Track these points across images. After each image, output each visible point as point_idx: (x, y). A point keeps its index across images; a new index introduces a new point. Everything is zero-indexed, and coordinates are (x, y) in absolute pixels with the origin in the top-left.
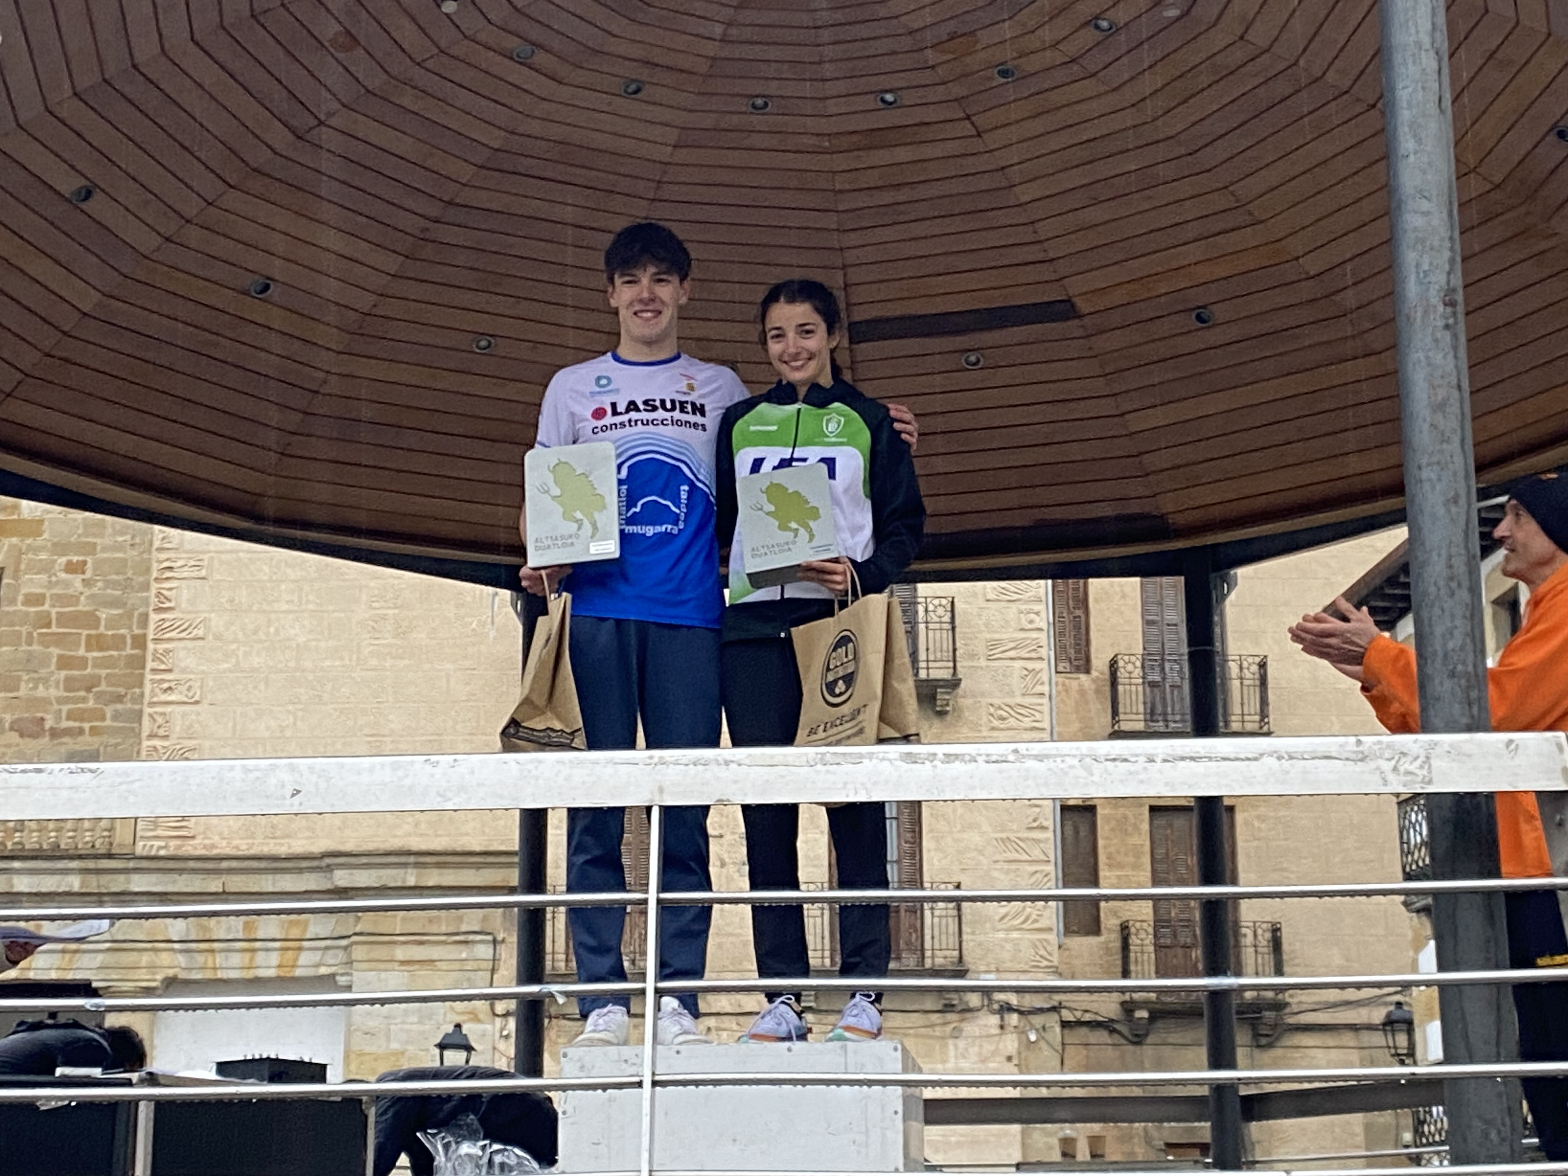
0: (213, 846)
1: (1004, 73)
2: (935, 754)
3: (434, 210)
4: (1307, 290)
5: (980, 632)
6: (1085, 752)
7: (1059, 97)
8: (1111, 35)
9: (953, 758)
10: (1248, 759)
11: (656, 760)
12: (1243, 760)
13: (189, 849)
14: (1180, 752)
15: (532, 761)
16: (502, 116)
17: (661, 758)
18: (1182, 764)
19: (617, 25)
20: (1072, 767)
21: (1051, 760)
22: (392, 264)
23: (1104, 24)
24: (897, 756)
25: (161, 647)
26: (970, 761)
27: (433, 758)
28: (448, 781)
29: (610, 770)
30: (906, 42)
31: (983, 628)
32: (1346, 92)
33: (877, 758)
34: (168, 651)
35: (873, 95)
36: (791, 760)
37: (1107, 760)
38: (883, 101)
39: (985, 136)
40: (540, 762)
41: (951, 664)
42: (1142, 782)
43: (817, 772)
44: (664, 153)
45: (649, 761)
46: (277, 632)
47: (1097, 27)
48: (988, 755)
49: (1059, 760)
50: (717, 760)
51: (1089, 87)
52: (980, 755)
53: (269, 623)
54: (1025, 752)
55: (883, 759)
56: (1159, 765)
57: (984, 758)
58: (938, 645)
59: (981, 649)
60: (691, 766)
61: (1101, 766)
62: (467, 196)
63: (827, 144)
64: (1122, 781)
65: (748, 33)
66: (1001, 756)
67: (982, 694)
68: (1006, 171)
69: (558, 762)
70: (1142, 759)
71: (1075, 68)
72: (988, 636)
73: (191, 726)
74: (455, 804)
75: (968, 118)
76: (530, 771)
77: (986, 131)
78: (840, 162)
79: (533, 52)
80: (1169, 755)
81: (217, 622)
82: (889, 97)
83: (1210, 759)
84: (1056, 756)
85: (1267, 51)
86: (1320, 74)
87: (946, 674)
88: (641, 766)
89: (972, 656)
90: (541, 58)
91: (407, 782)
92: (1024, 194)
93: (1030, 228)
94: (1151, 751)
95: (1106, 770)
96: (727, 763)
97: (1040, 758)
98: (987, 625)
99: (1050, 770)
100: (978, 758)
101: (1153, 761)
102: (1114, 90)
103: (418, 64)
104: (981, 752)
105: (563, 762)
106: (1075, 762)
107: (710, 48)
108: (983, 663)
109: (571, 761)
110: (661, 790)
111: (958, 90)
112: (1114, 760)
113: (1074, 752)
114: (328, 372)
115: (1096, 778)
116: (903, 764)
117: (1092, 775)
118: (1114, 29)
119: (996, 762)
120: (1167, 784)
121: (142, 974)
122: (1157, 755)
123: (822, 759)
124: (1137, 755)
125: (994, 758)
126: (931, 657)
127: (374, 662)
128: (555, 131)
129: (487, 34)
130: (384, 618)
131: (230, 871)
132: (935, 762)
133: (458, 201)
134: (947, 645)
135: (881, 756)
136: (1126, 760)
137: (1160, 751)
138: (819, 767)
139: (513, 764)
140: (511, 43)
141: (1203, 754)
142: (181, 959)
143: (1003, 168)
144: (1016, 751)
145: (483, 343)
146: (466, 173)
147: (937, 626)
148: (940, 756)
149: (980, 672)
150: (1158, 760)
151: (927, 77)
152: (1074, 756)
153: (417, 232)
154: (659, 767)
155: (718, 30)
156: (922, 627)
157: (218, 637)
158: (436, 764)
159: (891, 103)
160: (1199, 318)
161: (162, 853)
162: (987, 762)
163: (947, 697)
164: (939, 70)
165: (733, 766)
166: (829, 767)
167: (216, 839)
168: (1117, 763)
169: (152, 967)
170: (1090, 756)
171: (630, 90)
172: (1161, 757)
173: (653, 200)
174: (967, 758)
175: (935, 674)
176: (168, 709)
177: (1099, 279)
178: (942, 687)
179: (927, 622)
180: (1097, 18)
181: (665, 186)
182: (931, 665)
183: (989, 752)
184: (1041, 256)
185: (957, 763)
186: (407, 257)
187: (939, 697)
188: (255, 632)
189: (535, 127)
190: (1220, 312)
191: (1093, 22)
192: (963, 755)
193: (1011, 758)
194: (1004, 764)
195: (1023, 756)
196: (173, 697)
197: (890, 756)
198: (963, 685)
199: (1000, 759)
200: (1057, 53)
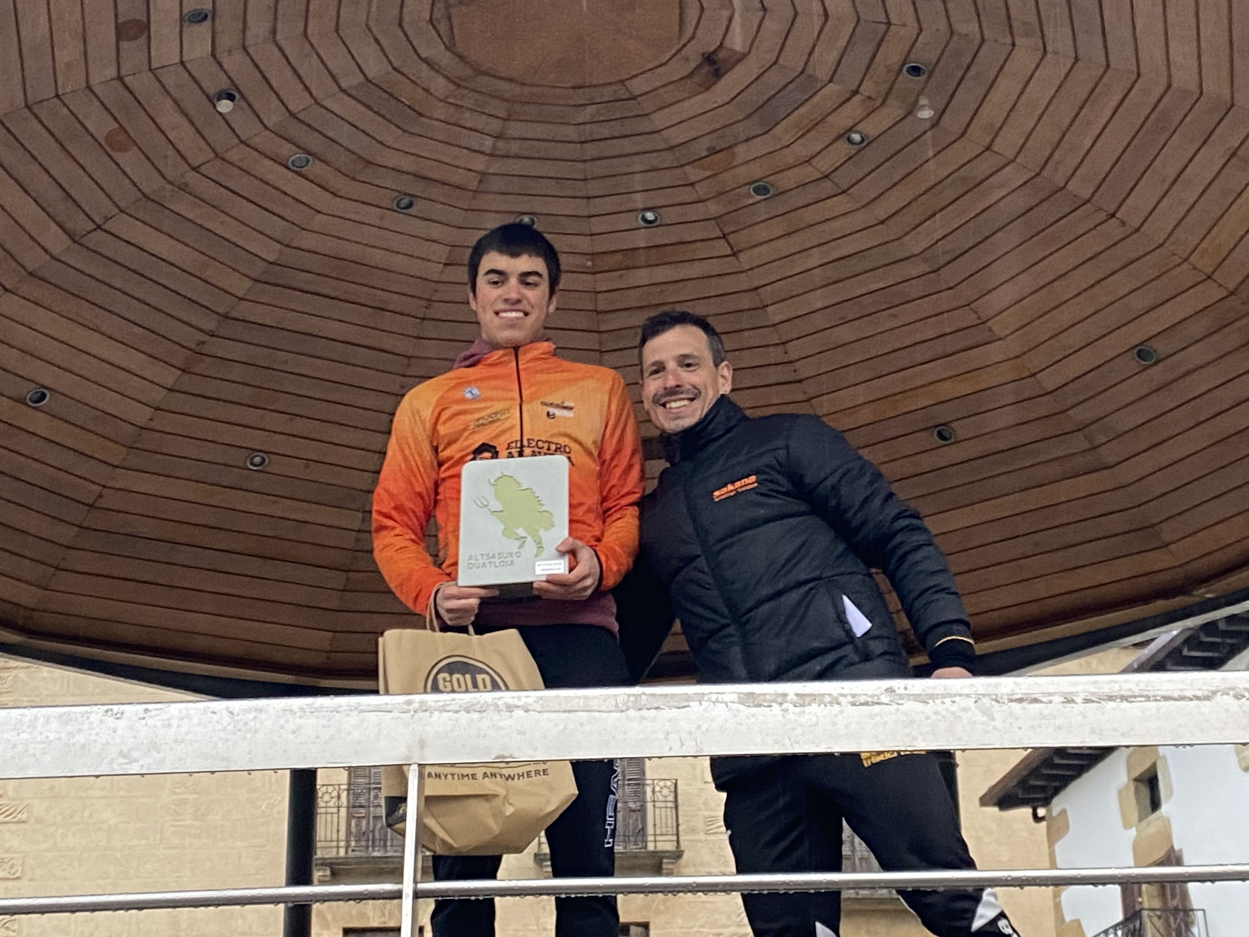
1: (757, 191)
2: (785, 695)
3: (210, 324)
4: (1045, 406)
5: (699, 810)
6: (981, 691)
7: (809, 215)
8: (863, 149)
9: (808, 699)
10: (1198, 698)
11: (416, 705)
12: (1191, 699)
14: (1106, 690)
15: (249, 711)
16: (277, 227)
17: (422, 702)
18: (1112, 704)
19: (390, 135)
20: (964, 710)
21: (938, 701)
22: (170, 377)
23: (856, 137)
24: (735, 697)
26: (831, 703)
27: (116, 708)
28: (135, 737)
29: (354, 719)
30: (667, 159)
31: (702, 806)
32: (1088, 201)
33: (709, 700)
35: (634, 214)
36: (594, 704)
37: (1011, 701)
38: (645, 220)
39: (741, 256)
40: (260, 710)
41: (675, 838)
42: (1060, 728)
43: (628, 719)
44: (434, 271)
45: (406, 707)
46: (91, 815)
47: (850, 140)
48: (853, 696)
49: (948, 701)
50: (497, 706)
51: (841, 204)
52: (845, 696)
54: (902, 691)
55: (717, 701)
56: (1080, 707)
57: (849, 698)
58: (664, 821)
59: (701, 825)
60: (462, 713)
61: (1004, 707)
62: (243, 310)
63: (589, 263)
64: (1033, 727)
65: (515, 147)
66: (872, 696)
67: (702, 864)
68: (760, 291)
69: (284, 710)
70: (1057, 699)
71: (827, 184)
72: (707, 813)
74: (142, 766)
75: (724, 236)
76: (246, 724)
77: (740, 251)
78: (603, 282)
79: (308, 161)
80: (1093, 694)
82: (650, 216)
83: (1148, 698)
84: (944, 696)
85: (1013, 161)
86: (1062, 185)
87: (670, 847)
88: (395, 714)
89: (693, 831)
90: (316, 169)
91: (81, 739)
92: (775, 314)
93: (781, 348)
94: (1069, 689)
95: (1011, 713)
96: (510, 708)
97: (922, 699)
98: (705, 803)
99: (937, 713)
100: (841, 699)
101: (1073, 701)
102: (864, 206)
103: (194, 169)
104: (844, 692)
105: (291, 711)
106: (970, 702)
107: (479, 162)
108: (702, 836)
109: (302, 709)
110: (422, 744)
111: (713, 208)
112: (1020, 700)
113: (967, 691)
114: (104, 486)
115: (998, 723)
116: (741, 707)
117: (994, 720)
118: (866, 142)
119: (866, 704)
120: (1093, 731)
122: (1077, 694)
123: (635, 702)
124: (1050, 694)
125: (863, 699)
126: (658, 832)
128: (328, 245)
129: (262, 139)
132: (785, 706)
133: (233, 314)
134: (671, 822)
135: (714, 697)
136: (1036, 701)
137: (1080, 688)
138: (632, 713)
139: (225, 713)
140: (286, 150)
141: (1137, 691)
143: (756, 289)
144: (891, 690)
145: (257, 460)
146: (241, 286)
147: (663, 805)
148: (791, 697)
149: (699, 845)
150: (1079, 700)
151: (685, 195)
152: (967, 696)
153: (193, 346)
154: (420, 715)
155: (489, 142)
156: (650, 806)
157: (39, 821)
158: (118, 716)
159: (651, 222)
160: (941, 436)
162: (853, 704)
163: (671, 866)
164: (698, 187)
165: (519, 713)
166: (644, 712)
168: (1025, 704)
170: (989, 695)
171: (402, 205)
172: (1082, 696)
173: (424, 319)
174: (828, 699)
175: (661, 846)
177: (846, 399)
178: (667, 858)
179: (654, 801)
180: (850, 130)
181: (436, 305)
182: (658, 838)
183: (855, 692)
184: (792, 377)
185: (814, 706)
186: (183, 371)
187: (664, 866)
188: (72, 816)
189: (308, 241)
190: (960, 429)
191: (845, 135)
192: (823, 695)
193: (884, 699)
194: (876, 706)
195: (901, 697)
197: (726, 698)
198: (685, 856)
199: (869, 699)
200: (810, 169)
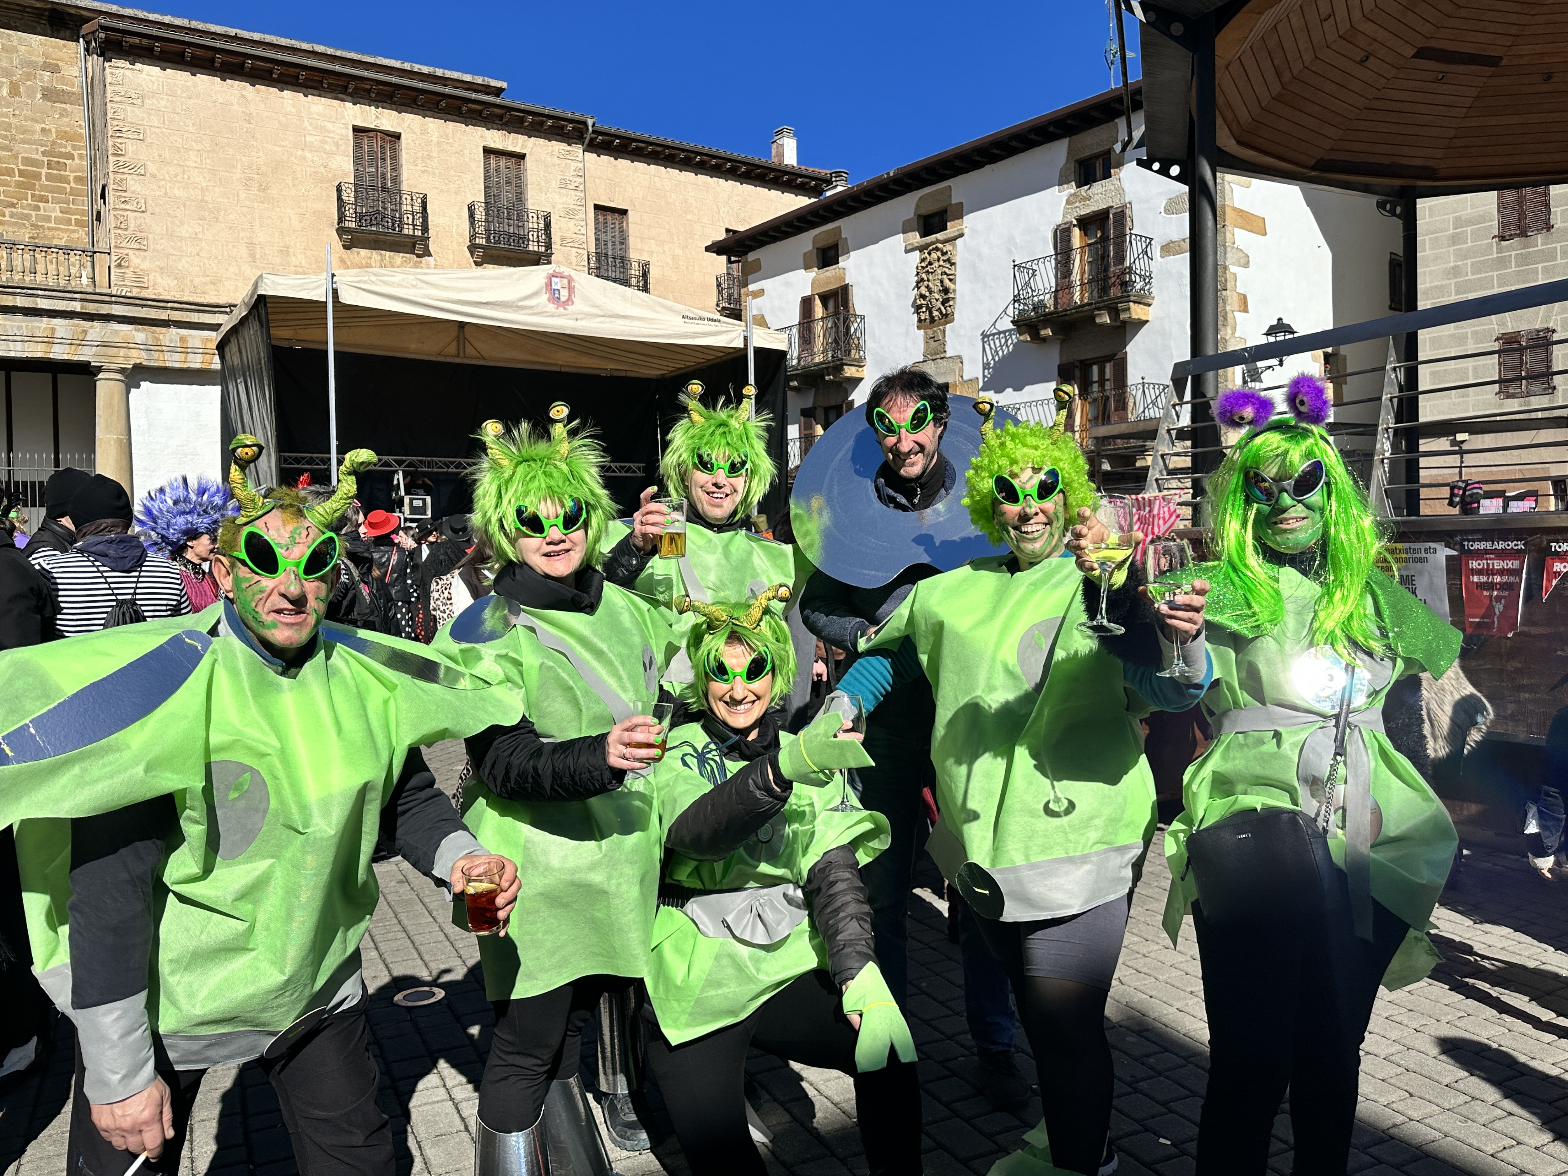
0: (160, 294)
13: (144, 294)
25: (119, 176)
31: (558, 230)
34: (121, 180)
46: (189, 178)
53: (184, 172)
73: (140, 225)
81: (152, 168)
98: (560, 228)
121: (120, 360)
127: (248, 203)
130: (251, 179)
131: (172, 309)
142: (144, 354)
157: (153, 176)
161: (129, 294)
167: (161, 290)
169: (126, 357)
176: (125, 213)
178: (541, 256)
187: (542, 261)
188: (176, 176)
196: (128, 207)
